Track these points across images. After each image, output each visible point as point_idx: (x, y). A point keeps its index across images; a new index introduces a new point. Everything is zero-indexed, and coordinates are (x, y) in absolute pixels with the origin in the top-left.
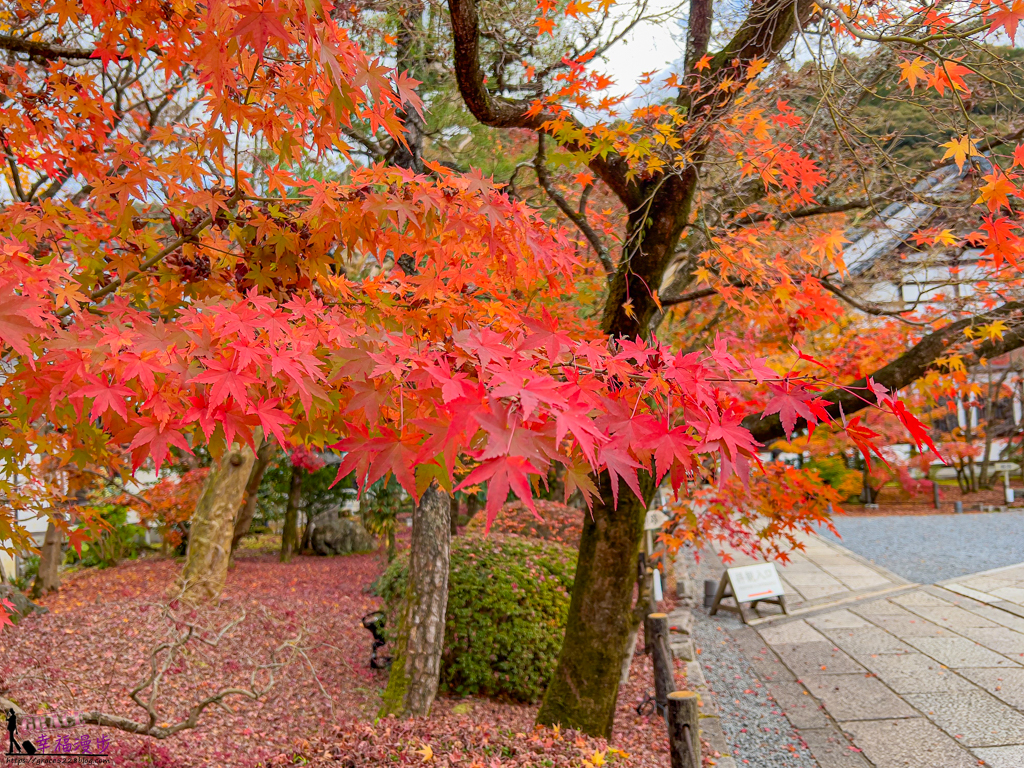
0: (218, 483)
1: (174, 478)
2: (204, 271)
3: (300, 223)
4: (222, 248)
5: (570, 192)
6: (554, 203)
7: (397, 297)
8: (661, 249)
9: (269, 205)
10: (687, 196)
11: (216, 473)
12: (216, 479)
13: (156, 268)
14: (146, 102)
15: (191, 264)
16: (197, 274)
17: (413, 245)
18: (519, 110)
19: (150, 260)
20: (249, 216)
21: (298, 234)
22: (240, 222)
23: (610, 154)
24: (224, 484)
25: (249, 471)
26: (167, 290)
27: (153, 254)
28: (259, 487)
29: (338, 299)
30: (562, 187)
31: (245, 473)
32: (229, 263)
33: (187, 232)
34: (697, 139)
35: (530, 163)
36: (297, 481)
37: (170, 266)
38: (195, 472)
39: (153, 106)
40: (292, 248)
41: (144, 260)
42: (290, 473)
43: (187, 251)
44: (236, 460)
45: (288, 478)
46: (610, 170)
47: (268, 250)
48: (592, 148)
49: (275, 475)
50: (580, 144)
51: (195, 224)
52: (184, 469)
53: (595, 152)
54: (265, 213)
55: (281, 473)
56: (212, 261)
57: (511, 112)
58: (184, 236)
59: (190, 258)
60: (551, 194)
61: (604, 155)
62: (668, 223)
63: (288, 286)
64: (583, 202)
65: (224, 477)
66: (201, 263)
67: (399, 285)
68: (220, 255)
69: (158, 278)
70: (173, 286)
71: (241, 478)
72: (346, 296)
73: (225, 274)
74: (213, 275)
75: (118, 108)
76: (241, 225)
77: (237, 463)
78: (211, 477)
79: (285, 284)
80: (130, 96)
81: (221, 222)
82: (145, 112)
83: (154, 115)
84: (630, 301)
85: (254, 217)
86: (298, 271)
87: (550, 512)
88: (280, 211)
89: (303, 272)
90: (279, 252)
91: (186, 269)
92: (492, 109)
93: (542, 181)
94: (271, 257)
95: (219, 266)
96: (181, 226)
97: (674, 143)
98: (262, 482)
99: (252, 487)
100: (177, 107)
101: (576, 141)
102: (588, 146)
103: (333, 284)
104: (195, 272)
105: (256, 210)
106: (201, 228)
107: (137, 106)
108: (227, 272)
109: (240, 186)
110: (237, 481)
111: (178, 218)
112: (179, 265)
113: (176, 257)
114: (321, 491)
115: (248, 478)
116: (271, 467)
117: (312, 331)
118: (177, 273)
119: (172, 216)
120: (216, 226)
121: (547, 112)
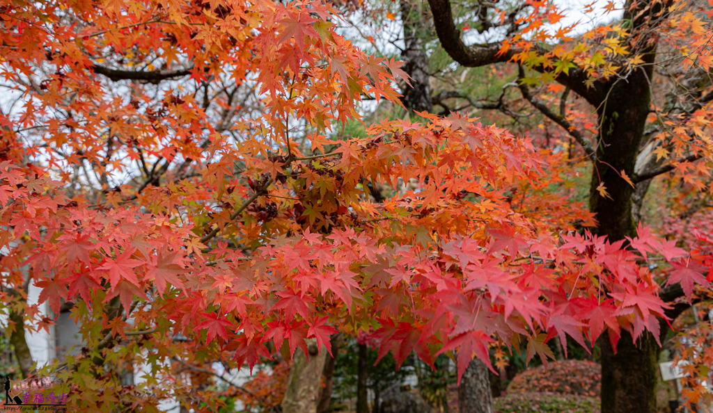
0: (301, 371)
1: (268, 371)
2: (273, 213)
3: (335, 169)
4: (283, 196)
5: (552, 99)
6: (538, 111)
7: (410, 210)
8: (630, 135)
9: (313, 161)
10: (645, 89)
11: (299, 362)
12: (299, 368)
13: (241, 216)
14: (225, 90)
15: (264, 209)
16: (269, 216)
17: (417, 171)
18: (492, 50)
19: (237, 211)
20: (300, 170)
21: (335, 178)
22: (294, 175)
23: (571, 70)
24: (305, 371)
25: (324, 358)
26: (249, 229)
27: (239, 207)
28: (334, 372)
29: (368, 219)
30: (544, 97)
31: (321, 361)
32: (291, 204)
33: (260, 188)
34: (644, 43)
35: (514, 84)
36: (364, 363)
37: (250, 213)
38: (283, 364)
39: (230, 90)
40: (331, 189)
41: (233, 212)
42: (357, 357)
43: (260, 201)
44: (313, 350)
45: (356, 362)
46: (574, 81)
47: (315, 192)
48: (555, 67)
49: (346, 361)
50: (545, 66)
51: (265, 182)
52: (274, 363)
53: (557, 70)
54: (311, 167)
55: (350, 358)
56: (278, 205)
57: (486, 53)
58: (258, 191)
59: (263, 205)
60: (534, 104)
61: (566, 71)
62: (632, 113)
63: (332, 214)
64: (563, 106)
65: (305, 365)
66: (270, 208)
67: (411, 200)
68: (283, 200)
69: (243, 223)
70: (253, 226)
71: (318, 365)
72: (373, 214)
73: (287, 213)
74: (279, 215)
75: (206, 98)
76: (295, 178)
77: (314, 353)
78: (295, 366)
79: (329, 213)
80: (214, 86)
81: (282, 178)
82: (224, 95)
83: (231, 97)
84: (602, 184)
85: (303, 172)
86: (337, 203)
87: (581, 370)
88: (321, 164)
89: (341, 203)
90: (323, 193)
91: (261, 214)
92: (470, 54)
93: (526, 96)
94: (318, 196)
95: (282, 207)
96: (256, 185)
97: (623, 51)
98: (336, 367)
99: (329, 371)
100: (247, 86)
101: (542, 64)
102: (551, 66)
103: (363, 208)
104: (268, 214)
105: (304, 166)
106: (269, 184)
107: (219, 93)
108: (288, 211)
109: (292, 152)
110: (315, 367)
111: (253, 180)
112: (256, 211)
113: (254, 206)
114: (384, 370)
115: (323, 364)
116: (343, 353)
117: (348, 252)
118: (256, 218)
119: (249, 179)
120: (279, 181)
121: (515, 47)
